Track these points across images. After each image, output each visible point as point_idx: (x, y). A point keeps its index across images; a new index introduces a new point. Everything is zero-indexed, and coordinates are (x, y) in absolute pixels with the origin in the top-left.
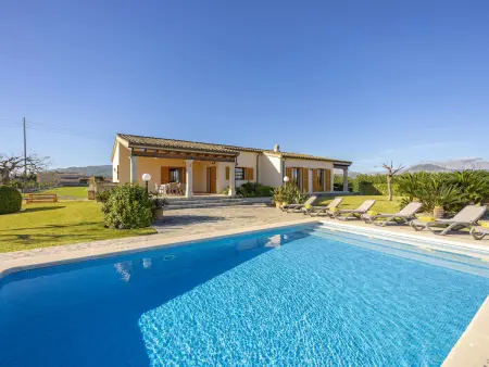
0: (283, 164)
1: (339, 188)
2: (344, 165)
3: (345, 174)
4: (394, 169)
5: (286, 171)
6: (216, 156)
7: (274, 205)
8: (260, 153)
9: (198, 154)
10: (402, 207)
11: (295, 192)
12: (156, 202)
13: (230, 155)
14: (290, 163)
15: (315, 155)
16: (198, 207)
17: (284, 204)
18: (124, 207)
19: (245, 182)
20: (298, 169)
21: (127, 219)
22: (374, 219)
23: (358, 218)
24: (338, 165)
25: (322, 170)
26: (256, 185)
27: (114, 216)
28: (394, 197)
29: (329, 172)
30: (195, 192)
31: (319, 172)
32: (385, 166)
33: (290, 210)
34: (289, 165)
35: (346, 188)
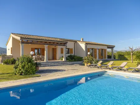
0: (86, 47)
1: (109, 57)
2: (112, 47)
3: (112, 51)
4: (134, 49)
5: (88, 50)
6: (57, 43)
7: (84, 65)
8: (75, 42)
9: (50, 43)
10: (138, 65)
11: (93, 59)
12: (36, 63)
13: (63, 43)
14: (89, 46)
15: (99, 43)
16: (51, 66)
17: (89, 64)
18: (24, 66)
19: (69, 55)
20: (92, 49)
21: (26, 71)
22: (127, 69)
23: (121, 70)
24: (109, 47)
25: (102, 50)
26: (74, 56)
27: (20, 70)
28: (133, 61)
29: (105, 50)
30: (49, 59)
31: (101, 50)
32: (130, 48)
33: (91, 67)
34: (89, 48)
35: (112, 57)
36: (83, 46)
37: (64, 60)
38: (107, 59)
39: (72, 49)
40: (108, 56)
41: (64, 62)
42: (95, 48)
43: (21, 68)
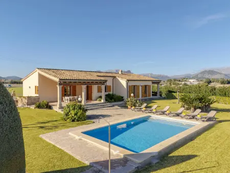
0: (127, 84)
2: (158, 82)
3: (158, 86)
5: (129, 87)
8: (115, 77)
13: (103, 82)
14: (131, 83)
17: (133, 107)
19: (107, 93)
20: (134, 86)
25: (146, 86)
29: (150, 86)
33: (136, 110)
34: (130, 85)
35: (158, 94)
36: (124, 83)
37: (102, 101)
38: (151, 97)
39: (110, 86)
40: (153, 92)
41: (103, 103)
42: (138, 84)
43: (73, 115)
